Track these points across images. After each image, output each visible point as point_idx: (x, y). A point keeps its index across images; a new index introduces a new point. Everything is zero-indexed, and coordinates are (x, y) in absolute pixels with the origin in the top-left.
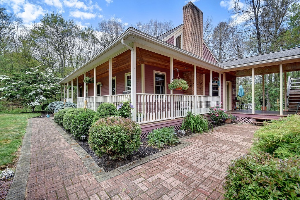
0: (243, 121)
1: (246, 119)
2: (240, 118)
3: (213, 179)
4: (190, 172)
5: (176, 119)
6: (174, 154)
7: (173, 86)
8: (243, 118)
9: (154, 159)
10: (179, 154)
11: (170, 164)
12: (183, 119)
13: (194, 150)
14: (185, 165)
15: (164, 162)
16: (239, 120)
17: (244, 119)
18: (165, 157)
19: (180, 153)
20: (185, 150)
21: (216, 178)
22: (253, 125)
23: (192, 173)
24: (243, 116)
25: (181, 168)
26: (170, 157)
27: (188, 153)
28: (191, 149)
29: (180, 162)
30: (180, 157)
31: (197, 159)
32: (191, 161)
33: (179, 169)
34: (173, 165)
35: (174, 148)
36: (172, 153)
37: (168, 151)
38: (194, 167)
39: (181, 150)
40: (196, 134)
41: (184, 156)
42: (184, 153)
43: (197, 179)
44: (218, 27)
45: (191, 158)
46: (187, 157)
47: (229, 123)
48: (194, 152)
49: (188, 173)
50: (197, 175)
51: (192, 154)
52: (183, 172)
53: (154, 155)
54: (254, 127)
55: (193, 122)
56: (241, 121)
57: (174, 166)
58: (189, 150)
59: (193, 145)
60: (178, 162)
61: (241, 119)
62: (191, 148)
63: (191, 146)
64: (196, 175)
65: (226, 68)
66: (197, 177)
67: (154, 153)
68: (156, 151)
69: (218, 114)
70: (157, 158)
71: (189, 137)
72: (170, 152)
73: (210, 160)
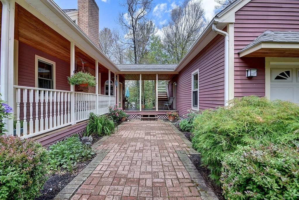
0: (133, 118)
1: (136, 116)
2: (131, 115)
3: (158, 185)
4: (133, 188)
5: (78, 124)
6: (97, 172)
7: (77, 81)
8: (133, 116)
9: (73, 194)
10: (103, 169)
11: (103, 190)
12: (86, 122)
13: (116, 157)
14: (121, 182)
15: (93, 191)
16: (131, 118)
17: (135, 116)
18: (89, 183)
19: (104, 167)
20: (107, 161)
21: (158, 181)
22: (141, 120)
23: (136, 189)
24: (133, 113)
25: (120, 188)
26: (95, 179)
27: (113, 164)
28: (113, 157)
29: (112, 180)
30: (107, 173)
31: (127, 168)
32: (123, 172)
33: (119, 192)
34: (108, 189)
35: (91, 163)
36: (94, 172)
37: (87, 170)
38: (132, 179)
39: (103, 163)
40: (105, 138)
41: (112, 169)
42: (109, 165)
43: (145, 193)
44: (103, 31)
45: (121, 168)
46: (116, 169)
47: (124, 121)
48: (118, 159)
49: (132, 190)
50: (142, 188)
51: (118, 164)
52: (126, 192)
53: (68, 187)
54: (143, 121)
55: (100, 124)
56: (132, 118)
57: (110, 191)
58: (112, 159)
59: (111, 151)
60: (111, 182)
61: (132, 117)
62: (111, 155)
63: (109, 153)
64: (140, 188)
65: (122, 70)
66: (143, 190)
67: (66, 184)
68: (66, 179)
69: (118, 114)
70: (77, 190)
71: (99, 143)
72: (91, 172)
73: (139, 163)
